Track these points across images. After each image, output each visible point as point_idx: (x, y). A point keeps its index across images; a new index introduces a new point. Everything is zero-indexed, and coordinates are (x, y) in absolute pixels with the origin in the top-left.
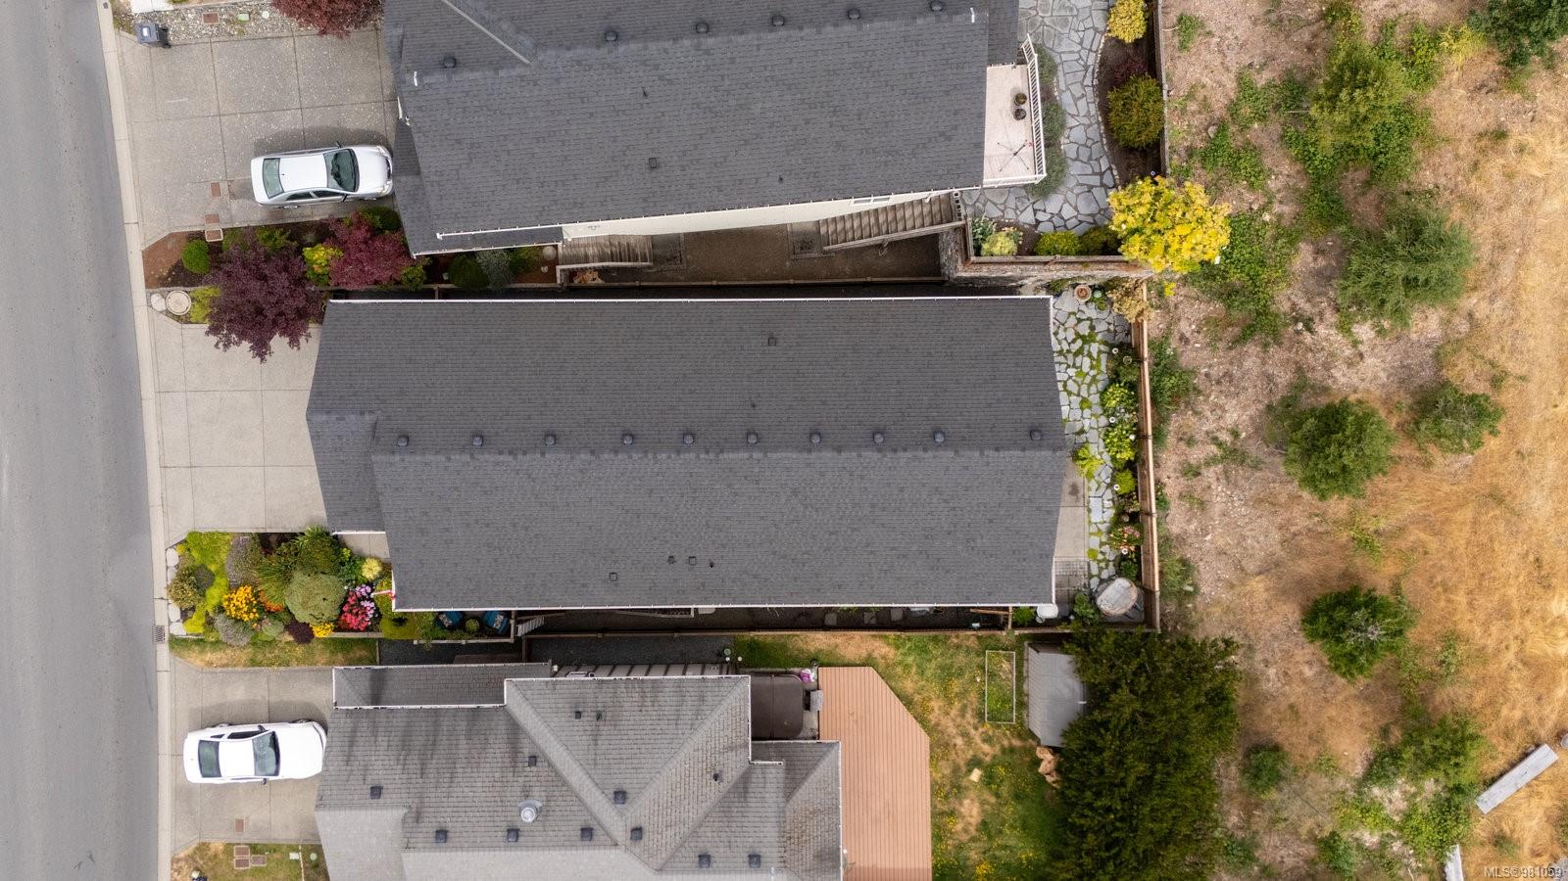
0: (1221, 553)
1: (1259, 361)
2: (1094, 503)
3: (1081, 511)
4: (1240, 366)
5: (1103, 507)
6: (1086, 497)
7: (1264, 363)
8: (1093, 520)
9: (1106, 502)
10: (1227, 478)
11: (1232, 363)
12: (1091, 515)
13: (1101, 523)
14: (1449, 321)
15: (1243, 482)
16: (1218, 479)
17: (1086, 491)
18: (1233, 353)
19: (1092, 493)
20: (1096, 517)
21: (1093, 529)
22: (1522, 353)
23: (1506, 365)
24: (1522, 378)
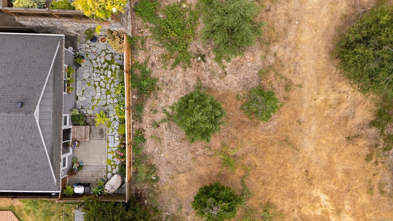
0: (168, 162)
1: (182, 75)
2: (111, 138)
3: (104, 142)
4: (175, 77)
5: (114, 140)
6: (107, 135)
7: (185, 76)
8: (110, 146)
9: (116, 138)
10: (170, 128)
11: (172, 76)
12: (109, 144)
13: (113, 148)
14: (265, 58)
15: (176, 130)
16: (166, 129)
17: (107, 133)
18: (173, 71)
19: (110, 134)
20: (111, 145)
21: (110, 150)
22: (299, 74)
23: (292, 79)
24: (300, 86)
